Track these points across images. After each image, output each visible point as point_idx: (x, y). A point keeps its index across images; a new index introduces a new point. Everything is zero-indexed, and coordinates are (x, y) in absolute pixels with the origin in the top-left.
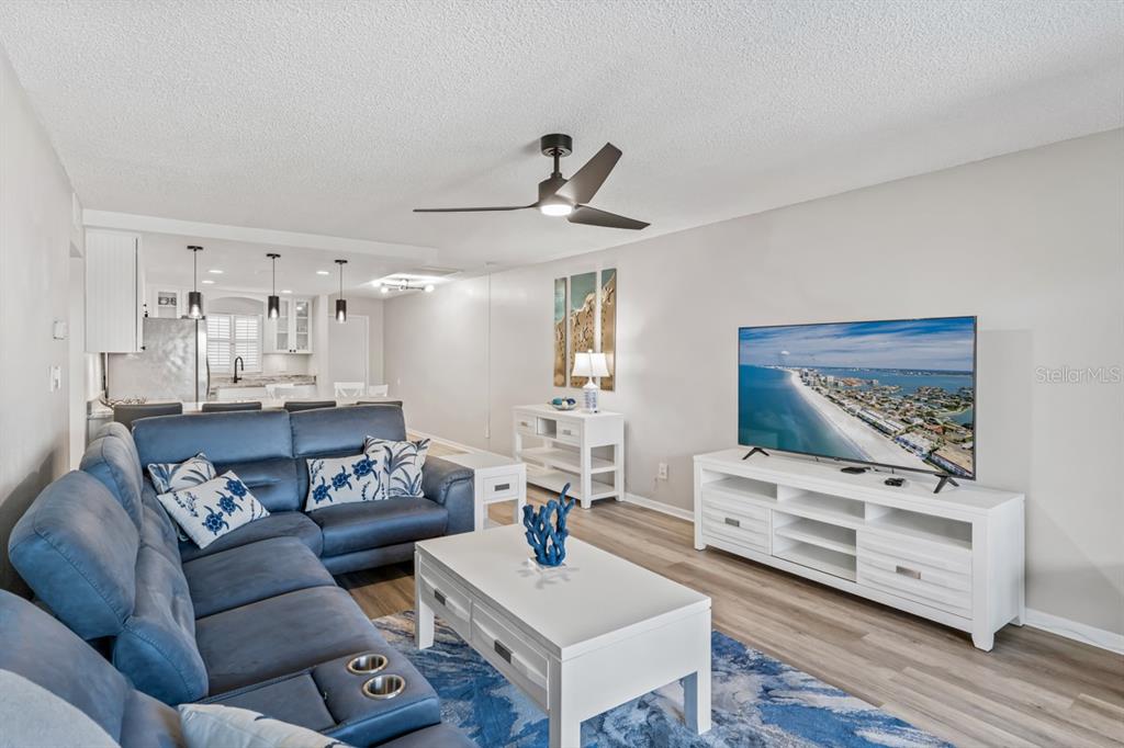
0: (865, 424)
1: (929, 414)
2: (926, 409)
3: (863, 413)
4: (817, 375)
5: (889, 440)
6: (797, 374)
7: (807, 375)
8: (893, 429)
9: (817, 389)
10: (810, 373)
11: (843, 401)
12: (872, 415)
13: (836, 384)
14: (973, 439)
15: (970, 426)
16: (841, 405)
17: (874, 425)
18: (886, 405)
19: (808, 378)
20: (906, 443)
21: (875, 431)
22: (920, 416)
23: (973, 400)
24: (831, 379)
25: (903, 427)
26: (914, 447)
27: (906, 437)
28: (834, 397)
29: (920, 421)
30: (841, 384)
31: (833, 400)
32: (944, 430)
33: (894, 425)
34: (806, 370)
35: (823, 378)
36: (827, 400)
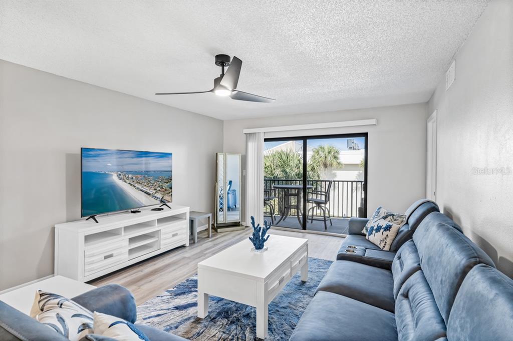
0: (143, 193)
1: (161, 186)
2: (161, 184)
3: (142, 189)
4: (124, 174)
5: (150, 197)
6: (116, 175)
7: (120, 175)
8: (152, 193)
9: (125, 181)
10: (121, 174)
11: (135, 185)
12: (146, 189)
13: (132, 178)
14: (172, 192)
15: (171, 188)
16: (134, 186)
17: (146, 193)
18: (150, 184)
19: (121, 176)
20: (156, 197)
21: (146, 195)
22: (159, 187)
23: (172, 180)
24: (130, 176)
25: (154, 191)
26: (158, 198)
27: (155, 195)
28: (132, 184)
29: (159, 189)
30: (134, 178)
31: (131, 185)
32: (165, 190)
33: (152, 191)
34: (120, 173)
35: (127, 176)
36: (129, 185)
